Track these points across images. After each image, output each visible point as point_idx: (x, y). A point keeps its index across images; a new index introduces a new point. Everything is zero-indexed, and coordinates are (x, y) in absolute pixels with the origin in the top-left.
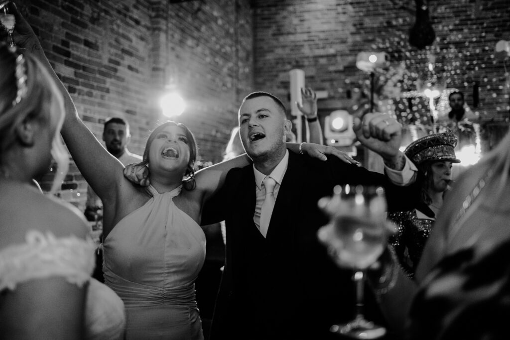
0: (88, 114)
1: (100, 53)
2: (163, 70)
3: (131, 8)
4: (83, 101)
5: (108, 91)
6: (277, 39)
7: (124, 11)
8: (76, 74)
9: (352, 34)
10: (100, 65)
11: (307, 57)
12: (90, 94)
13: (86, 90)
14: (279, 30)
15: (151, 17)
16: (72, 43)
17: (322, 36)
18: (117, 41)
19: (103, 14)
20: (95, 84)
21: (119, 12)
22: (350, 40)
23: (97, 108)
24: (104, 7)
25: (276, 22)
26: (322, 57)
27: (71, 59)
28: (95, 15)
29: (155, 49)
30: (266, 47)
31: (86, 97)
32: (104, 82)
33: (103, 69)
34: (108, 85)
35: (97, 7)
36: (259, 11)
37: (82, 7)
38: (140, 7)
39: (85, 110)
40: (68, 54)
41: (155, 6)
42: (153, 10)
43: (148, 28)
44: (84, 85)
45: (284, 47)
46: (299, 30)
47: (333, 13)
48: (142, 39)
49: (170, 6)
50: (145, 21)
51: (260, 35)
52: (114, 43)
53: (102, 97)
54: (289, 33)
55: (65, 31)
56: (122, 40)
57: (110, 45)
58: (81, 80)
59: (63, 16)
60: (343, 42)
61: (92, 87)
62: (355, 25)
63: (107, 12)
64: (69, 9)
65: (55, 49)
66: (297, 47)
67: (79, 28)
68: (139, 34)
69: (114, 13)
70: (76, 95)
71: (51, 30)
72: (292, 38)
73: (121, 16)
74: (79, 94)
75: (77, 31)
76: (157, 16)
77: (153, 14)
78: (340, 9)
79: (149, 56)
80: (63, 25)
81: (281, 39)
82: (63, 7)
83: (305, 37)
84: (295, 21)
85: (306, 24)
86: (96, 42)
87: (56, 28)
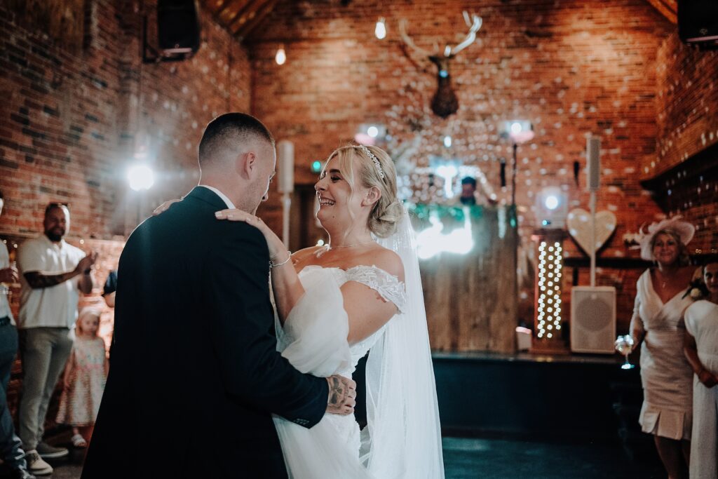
0: (46, 185)
1: (61, 119)
2: (132, 137)
3: (98, 70)
4: (41, 172)
5: (68, 160)
6: (279, 100)
7: (89, 74)
8: (34, 142)
9: (368, 97)
10: (61, 132)
11: (314, 122)
12: (49, 164)
13: (44, 159)
14: (282, 88)
15: (120, 78)
16: (31, 110)
17: (333, 97)
18: (80, 106)
19: (65, 78)
20: (54, 153)
21: (84, 75)
22: (365, 104)
23: (55, 178)
24: (67, 71)
25: (278, 79)
26: (331, 122)
27: (29, 127)
28: (57, 80)
29: (123, 114)
30: (265, 107)
31: (44, 167)
32: (65, 151)
33: (64, 137)
34: (68, 154)
35: (60, 71)
36: (258, 64)
37: (42, 72)
38: (109, 68)
39: (43, 181)
40: (26, 122)
41: (126, 66)
42: (123, 70)
43: (117, 91)
44: (43, 154)
45: (287, 108)
46: (305, 88)
47: (345, 72)
48: (109, 102)
49: (143, 66)
50: (113, 83)
51: (259, 93)
52: (76, 108)
53: (62, 167)
54: (293, 93)
55: (24, 98)
56: (86, 105)
57: (73, 111)
58: (39, 149)
59: (22, 83)
60: (357, 106)
61: (51, 156)
62: (370, 87)
63: (70, 76)
64: (30, 76)
65: (14, 117)
66: (302, 109)
67: (39, 94)
68: (106, 97)
69: (78, 76)
70: (33, 164)
71: (10, 98)
72: (296, 98)
73: (86, 79)
74: (37, 163)
75: (37, 98)
76: (128, 78)
77: (123, 75)
78: (353, 67)
79: (117, 122)
80: (23, 92)
81: (285, 98)
82: (23, 74)
83: (312, 98)
84: (302, 78)
85: (314, 83)
86: (57, 108)
87: (15, 95)
